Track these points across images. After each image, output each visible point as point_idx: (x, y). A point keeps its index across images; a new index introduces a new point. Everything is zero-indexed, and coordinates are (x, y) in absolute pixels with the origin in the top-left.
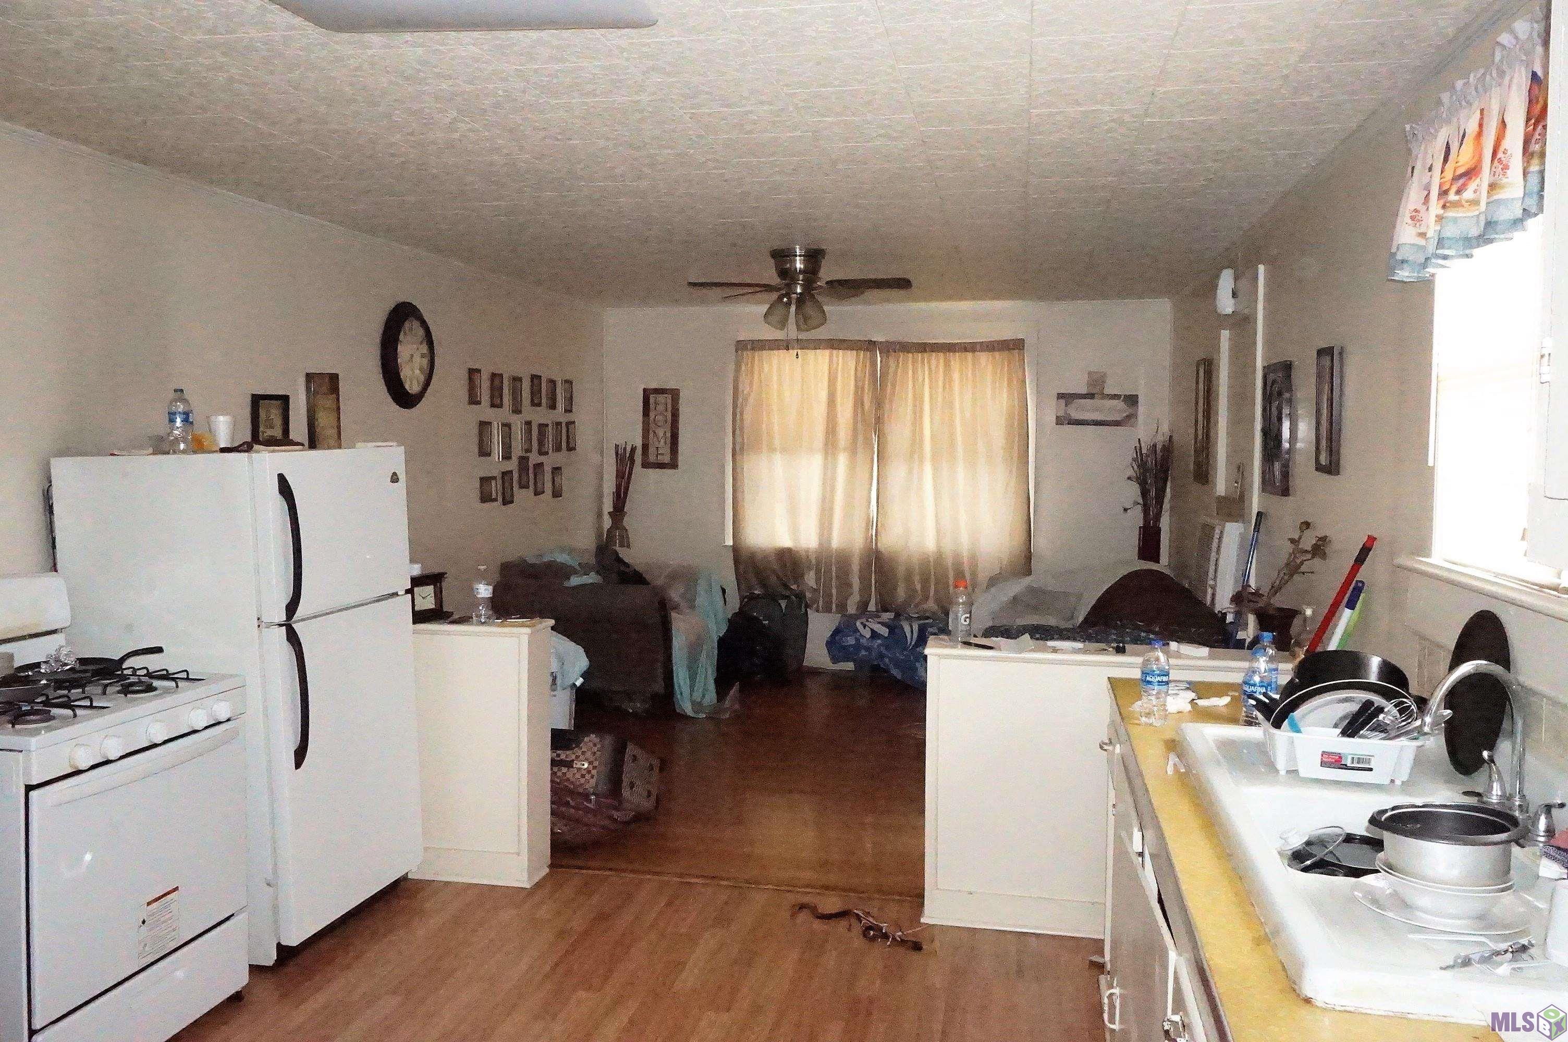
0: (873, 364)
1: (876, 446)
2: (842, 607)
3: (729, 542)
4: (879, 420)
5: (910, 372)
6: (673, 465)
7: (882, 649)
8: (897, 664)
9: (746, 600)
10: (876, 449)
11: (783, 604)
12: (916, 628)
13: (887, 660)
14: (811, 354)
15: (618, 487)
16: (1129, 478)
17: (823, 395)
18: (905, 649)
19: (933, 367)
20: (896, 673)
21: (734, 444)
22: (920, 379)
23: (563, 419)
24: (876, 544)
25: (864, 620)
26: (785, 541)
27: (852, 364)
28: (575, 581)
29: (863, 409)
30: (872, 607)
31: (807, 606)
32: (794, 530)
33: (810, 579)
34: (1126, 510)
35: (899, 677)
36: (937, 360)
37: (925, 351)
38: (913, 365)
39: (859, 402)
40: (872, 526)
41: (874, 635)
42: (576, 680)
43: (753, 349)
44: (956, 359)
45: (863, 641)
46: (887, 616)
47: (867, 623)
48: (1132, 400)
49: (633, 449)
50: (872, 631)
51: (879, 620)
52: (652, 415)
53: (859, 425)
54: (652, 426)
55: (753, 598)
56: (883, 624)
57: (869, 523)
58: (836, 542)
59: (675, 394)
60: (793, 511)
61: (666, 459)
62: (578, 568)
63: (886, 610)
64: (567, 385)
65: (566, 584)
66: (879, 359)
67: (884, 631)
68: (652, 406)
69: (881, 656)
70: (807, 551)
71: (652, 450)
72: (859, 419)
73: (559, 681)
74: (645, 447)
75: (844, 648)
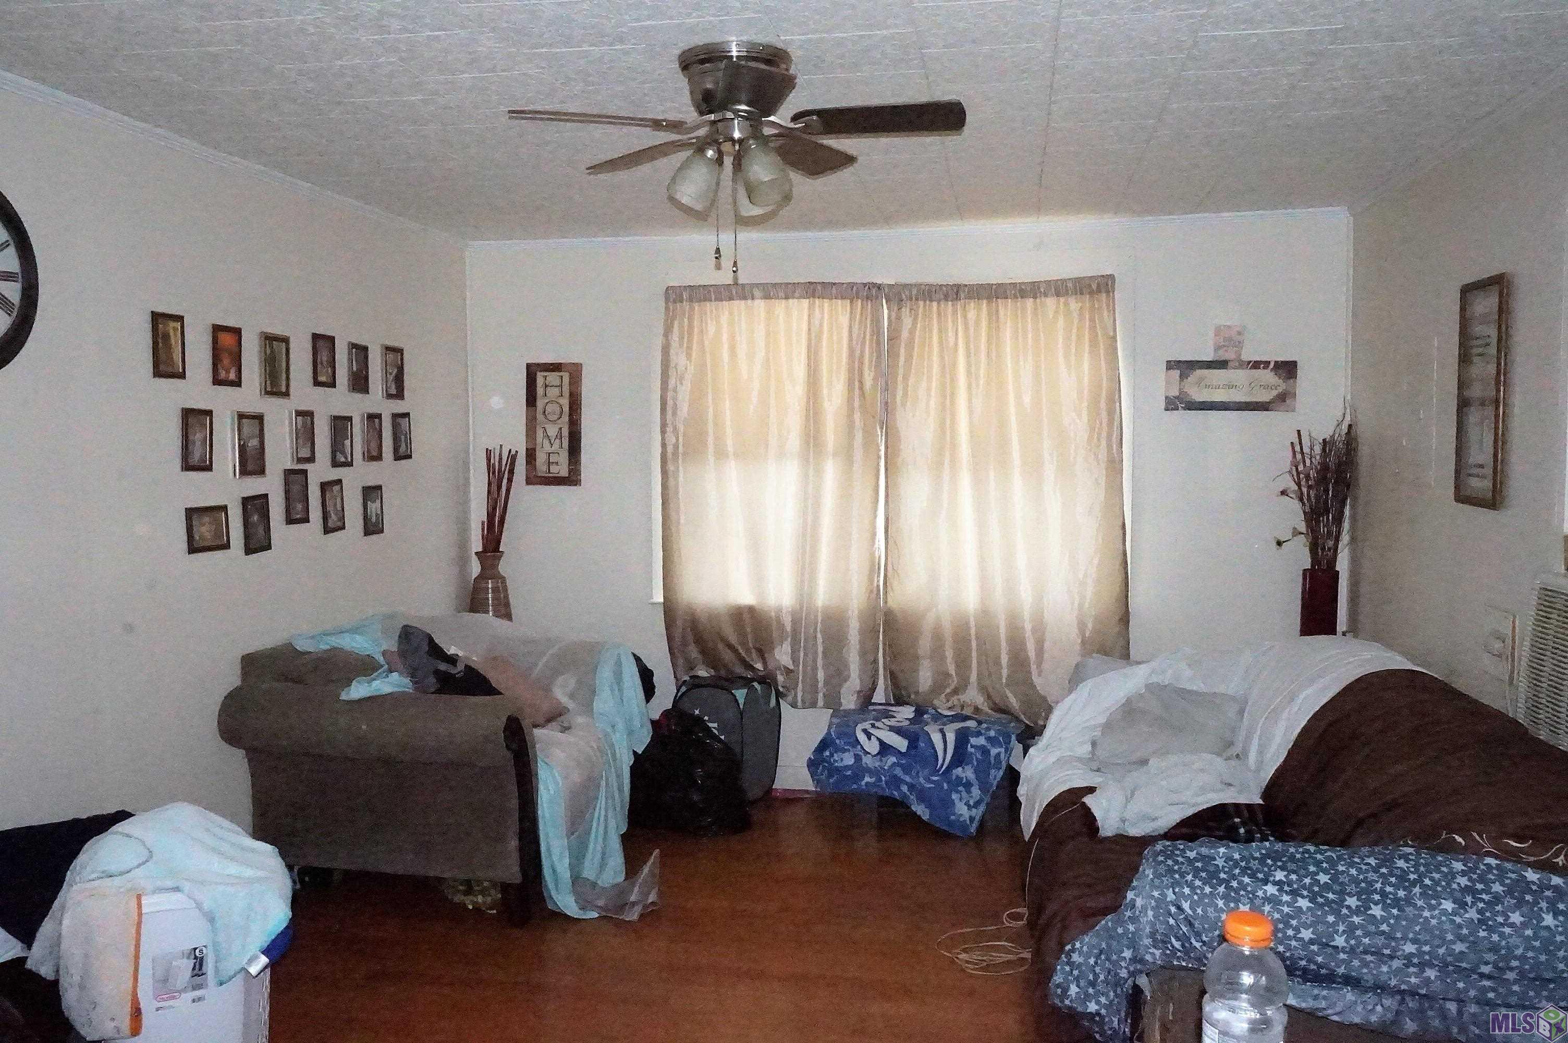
0: (877, 321)
1: (883, 448)
2: (833, 702)
3: (660, 599)
4: (888, 408)
5: (935, 331)
6: (572, 479)
7: (898, 771)
8: (923, 797)
9: (684, 689)
10: (882, 453)
11: (741, 694)
12: (951, 737)
13: (905, 788)
14: (780, 307)
15: (491, 516)
16: (1283, 493)
17: (800, 371)
18: (935, 772)
19: (971, 323)
20: (920, 810)
21: (664, 445)
22: (952, 340)
23: (388, 408)
24: (886, 602)
25: (867, 725)
26: (744, 596)
27: (844, 320)
28: (358, 690)
29: (861, 388)
30: (879, 697)
31: (779, 695)
32: (758, 579)
33: (782, 655)
34: (1279, 543)
35: (926, 817)
36: (977, 312)
37: (957, 298)
38: (939, 322)
39: (855, 380)
40: (879, 573)
41: (885, 748)
42: (251, 961)
43: (691, 300)
44: (1006, 308)
45: (867, 761)
46: (905, 713)
47: (872, 731)
48: (1288, 369)
49: (513, 458)
50: (882, 743)
51: (892, 722)
52: (540, 403)
53: (857, 416)
54: (540, 417)
55: (696, 684)
56: (898, 731)
57: (873, 568)
58: (822, 597)
59: (575, 372)
60: (756, 546)
61: (564, 472)
62: (381, 659)
63: (900, 701)
64: (391, 356)
65: (344, 697)
66: (886, 311)
67: (901, 744)
68: (540, 391)
69: (895, 781)
70: (779, 610)
71: (541, 458)
72: (857, 404)
73: (209, 967)
74: (531, 455)
75: (838, 770)
